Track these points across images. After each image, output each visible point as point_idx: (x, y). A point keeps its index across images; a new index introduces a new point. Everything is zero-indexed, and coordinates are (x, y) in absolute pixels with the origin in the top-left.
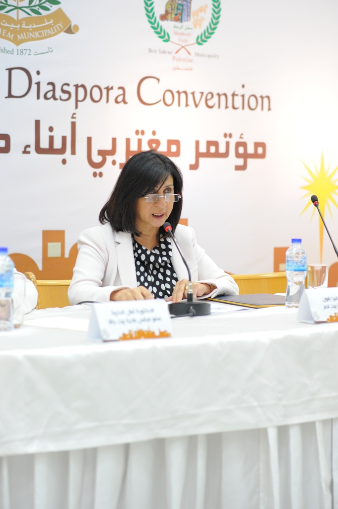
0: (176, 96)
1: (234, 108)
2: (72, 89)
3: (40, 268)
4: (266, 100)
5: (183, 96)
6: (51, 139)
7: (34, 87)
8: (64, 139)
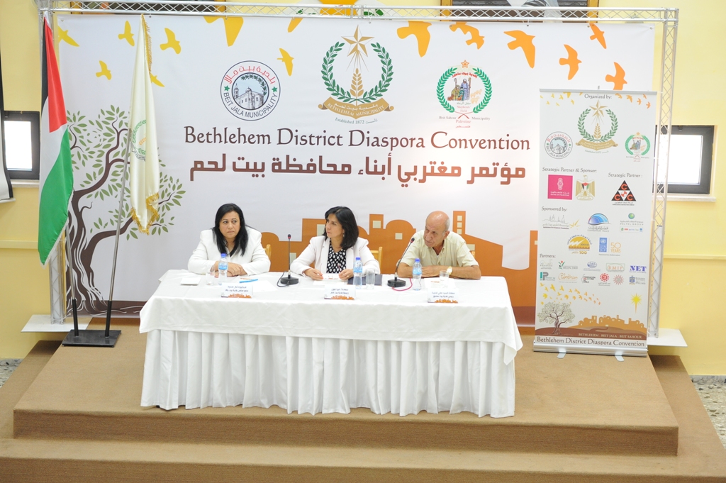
0: (460, 142)
1: (500, 148)
2: (389, 141)
3: (368, 234)
4: (525, 144)
5: (463, 142)
6: (376, 167)
7: (366, 140)
8: (384, 166)
